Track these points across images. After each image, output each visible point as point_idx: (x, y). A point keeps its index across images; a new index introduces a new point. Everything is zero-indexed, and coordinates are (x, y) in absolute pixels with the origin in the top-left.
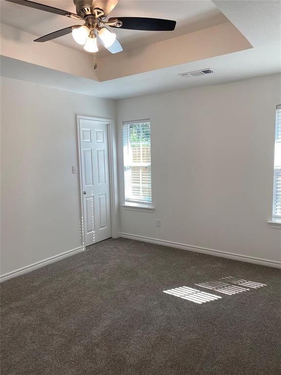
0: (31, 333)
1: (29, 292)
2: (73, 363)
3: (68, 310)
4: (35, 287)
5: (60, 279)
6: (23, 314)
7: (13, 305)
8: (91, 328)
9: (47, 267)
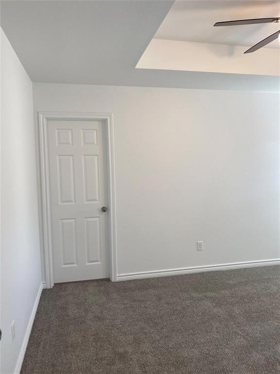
0: (218, 324)
1: (224, 287)
2: (251, 367)
3: (256, 317)
4: (230, 284)
5: (256, 284)
6: (215, 304)
7: (209, 294)
8: (276, 343)
9: (245, 269)
